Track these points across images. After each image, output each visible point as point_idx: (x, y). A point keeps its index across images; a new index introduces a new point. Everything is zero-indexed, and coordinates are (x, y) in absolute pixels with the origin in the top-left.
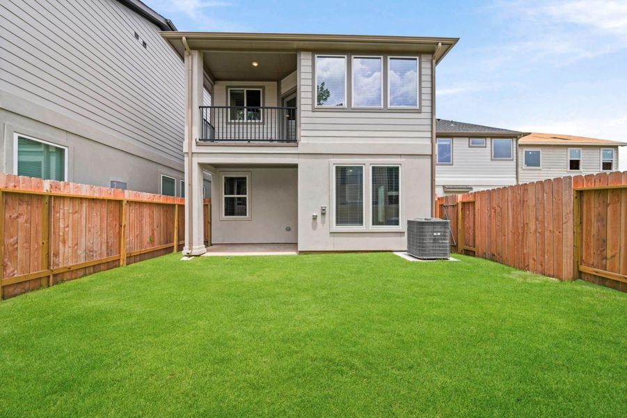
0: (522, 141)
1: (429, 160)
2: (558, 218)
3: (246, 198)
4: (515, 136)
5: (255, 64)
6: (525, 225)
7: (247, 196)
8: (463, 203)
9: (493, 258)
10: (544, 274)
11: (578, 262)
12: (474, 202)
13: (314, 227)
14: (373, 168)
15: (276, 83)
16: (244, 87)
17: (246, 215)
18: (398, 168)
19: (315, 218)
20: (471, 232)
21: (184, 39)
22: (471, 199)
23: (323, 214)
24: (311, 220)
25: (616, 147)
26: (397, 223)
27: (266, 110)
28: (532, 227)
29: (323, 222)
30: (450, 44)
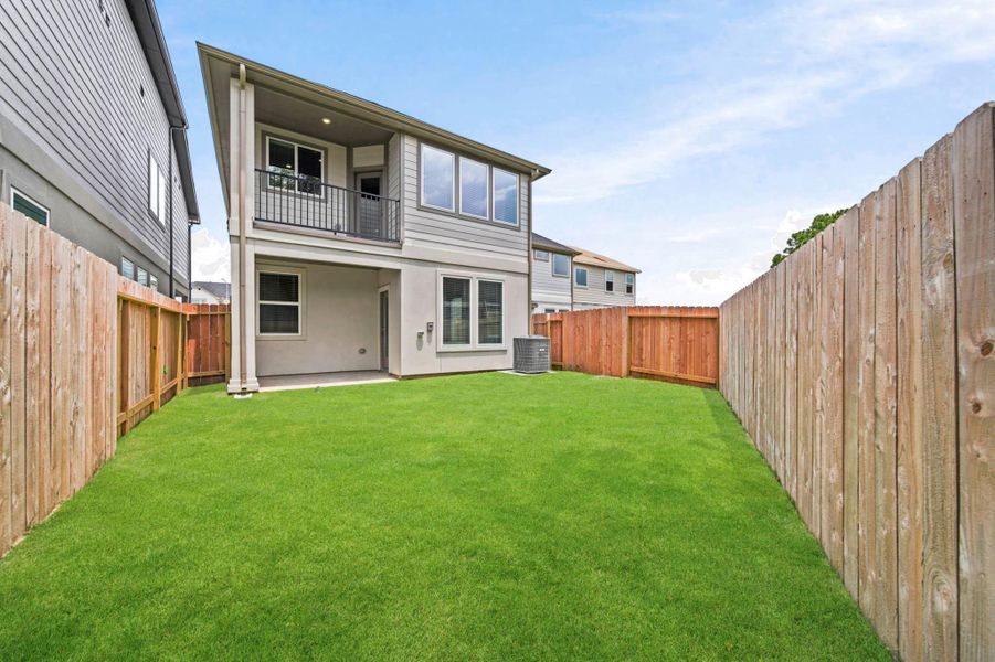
0: (576, 259)
1: (526, 279)
2: (619, 336)
3: (297, 307)
4: (571, 253)
5: (327, 121)
6: (600, 340)
7: (299, 304)
8: (552, 322)
9: (577, 369)
10: (611, 375)
11: (630, 363)
12: (561, 322)
13: (420, 346)
14: (480, 282)
15: (345, 148)
16: (297, 142)
17: (297, 332)
18: (501, 284)
19: (420, 335)
20: (558, 348)
21: (242, 67)
22: (558, 318)
23: (430, 331)
24: (416, 338)
25: (634, 273)
26: (500, 341)
27: (329, 189)
28: (604, 342)
29: (429, 341)
30: (545, 172)
